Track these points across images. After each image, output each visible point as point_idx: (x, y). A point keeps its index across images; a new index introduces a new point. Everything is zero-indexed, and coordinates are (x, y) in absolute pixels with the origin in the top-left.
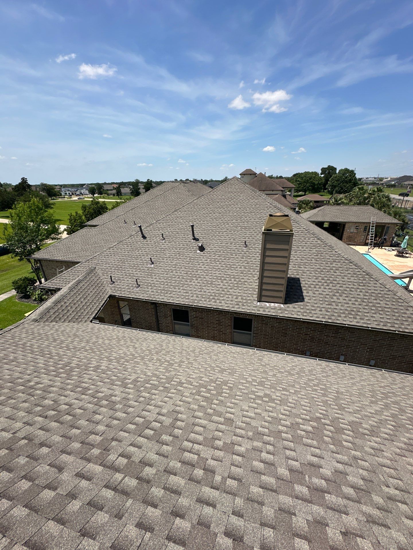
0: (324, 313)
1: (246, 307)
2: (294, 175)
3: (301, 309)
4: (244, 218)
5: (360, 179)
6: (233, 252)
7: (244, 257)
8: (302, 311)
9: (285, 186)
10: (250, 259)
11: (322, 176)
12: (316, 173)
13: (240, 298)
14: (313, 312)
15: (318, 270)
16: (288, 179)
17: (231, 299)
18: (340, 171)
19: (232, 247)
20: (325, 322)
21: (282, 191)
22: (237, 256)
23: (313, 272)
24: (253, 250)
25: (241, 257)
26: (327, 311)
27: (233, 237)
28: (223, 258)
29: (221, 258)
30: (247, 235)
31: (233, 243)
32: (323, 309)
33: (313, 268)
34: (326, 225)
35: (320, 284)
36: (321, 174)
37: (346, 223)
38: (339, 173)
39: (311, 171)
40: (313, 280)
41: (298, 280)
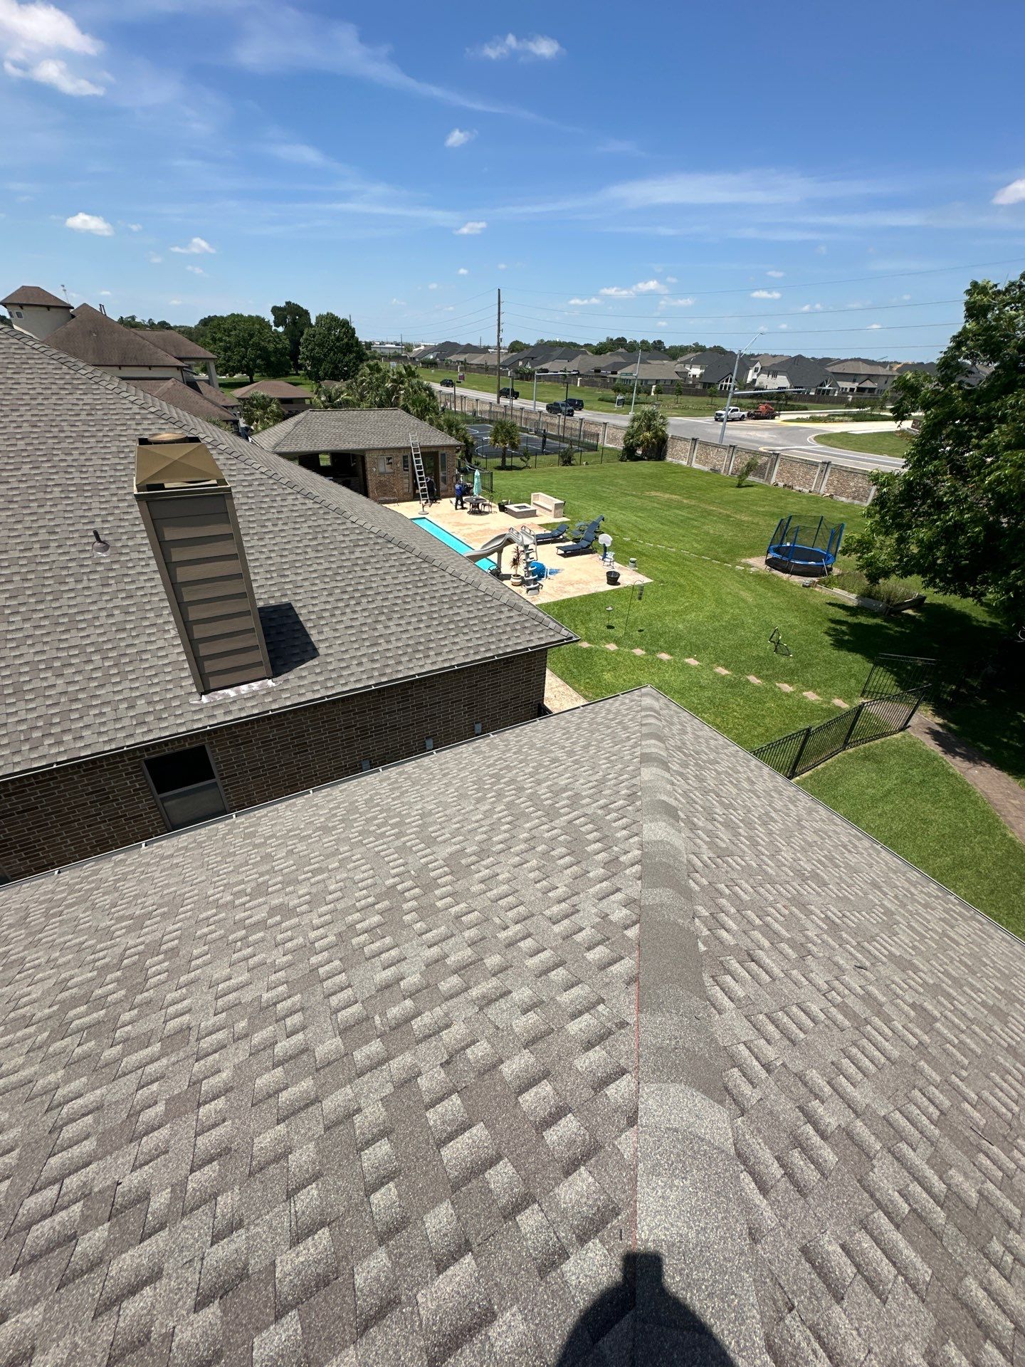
0: (369, 666)
1: (172, 720)
2: (206, 322)
3: (317, 674)
4: (63, 457)
5: (369, 345)
6: (65, 573)
7: (112, 582)
8: (321, 678)
9: (183, 355)
10: (133, 582)
11: (281, 329)
12: (260, 320)
13: (141, 702)
14: (345, 673)
15: (329, 573)
16: (186, 332)
17: (112, 716)
18: (320, 318)
19: (52, 558)
20: (375, 685)
21: (178, 368)
22: (85, 584)
23: (317, 581)
24: (135, 555)
25: (100, 582)
26: (373, 661)
27: (41, 523)
28: (32, 600)
29: (21, 599)
30: (96, 512)
31: (54, 544)
32: (364, 660)
33: (315, 571)
34: (325, 461)
35: (341, 604)
36: (277, 325)
37: (364, 451)
38: (317, 323)
39: (246, 314)
40: (323, 599)
41: (289, 607)
